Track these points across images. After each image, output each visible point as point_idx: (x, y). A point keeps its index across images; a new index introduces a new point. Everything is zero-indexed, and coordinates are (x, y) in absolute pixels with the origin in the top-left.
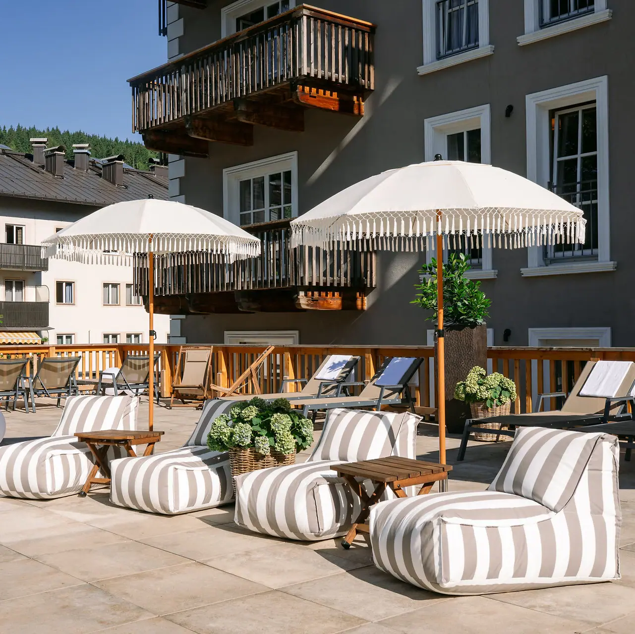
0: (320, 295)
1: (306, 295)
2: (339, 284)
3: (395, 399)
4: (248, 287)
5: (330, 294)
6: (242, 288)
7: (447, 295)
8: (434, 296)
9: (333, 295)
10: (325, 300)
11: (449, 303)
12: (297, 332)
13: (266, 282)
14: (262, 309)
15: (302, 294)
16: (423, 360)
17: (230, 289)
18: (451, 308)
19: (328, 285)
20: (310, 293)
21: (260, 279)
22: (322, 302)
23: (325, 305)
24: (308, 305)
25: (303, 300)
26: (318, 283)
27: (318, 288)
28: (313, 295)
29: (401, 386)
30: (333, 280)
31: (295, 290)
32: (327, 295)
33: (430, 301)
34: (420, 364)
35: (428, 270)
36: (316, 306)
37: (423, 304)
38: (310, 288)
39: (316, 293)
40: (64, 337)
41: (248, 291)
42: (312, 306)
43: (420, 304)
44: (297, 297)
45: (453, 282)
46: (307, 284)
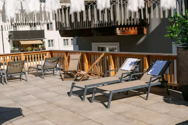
0: (126, 29)
1: (119, 29)
2: (134, 24)
3: (158, 82)
4: (96, 26)
5: (130, 28)
6: (94, 27)
7: (184, 31)
8: (176, 32)
9: (132, 29)
10: (128, 31)
11: (184, 35)
12: (119, 43)
13: (103, 24)
14: (103, 35)
15: (118, 29)
16: (171, 62)
17: (89, 28)
18: (186, 38)
19: (129, 24)
20: (121, 28)
21: (100, 23)
22: (126, 32)
23: (128, 33)
24: (120, 33)
25: (118, 31)
26: (124, 24)
27: (124, 26)
28: (122, 29)
29: (160, 76)
30: (131, 22)
31: (115, 27)
32: (129, 29)
33: (175, 35)
34: (169, 64)
35: (173, 18)
36: (124, 34)
37: (171, 37)
38: (121, 26)
39: (124, 28)
40: (51, 41)
41: (96, 28)
42: (122, 34)
43: (169, 37)
44: (115, 30)
45: (187, 25)
46: (119, 25)
